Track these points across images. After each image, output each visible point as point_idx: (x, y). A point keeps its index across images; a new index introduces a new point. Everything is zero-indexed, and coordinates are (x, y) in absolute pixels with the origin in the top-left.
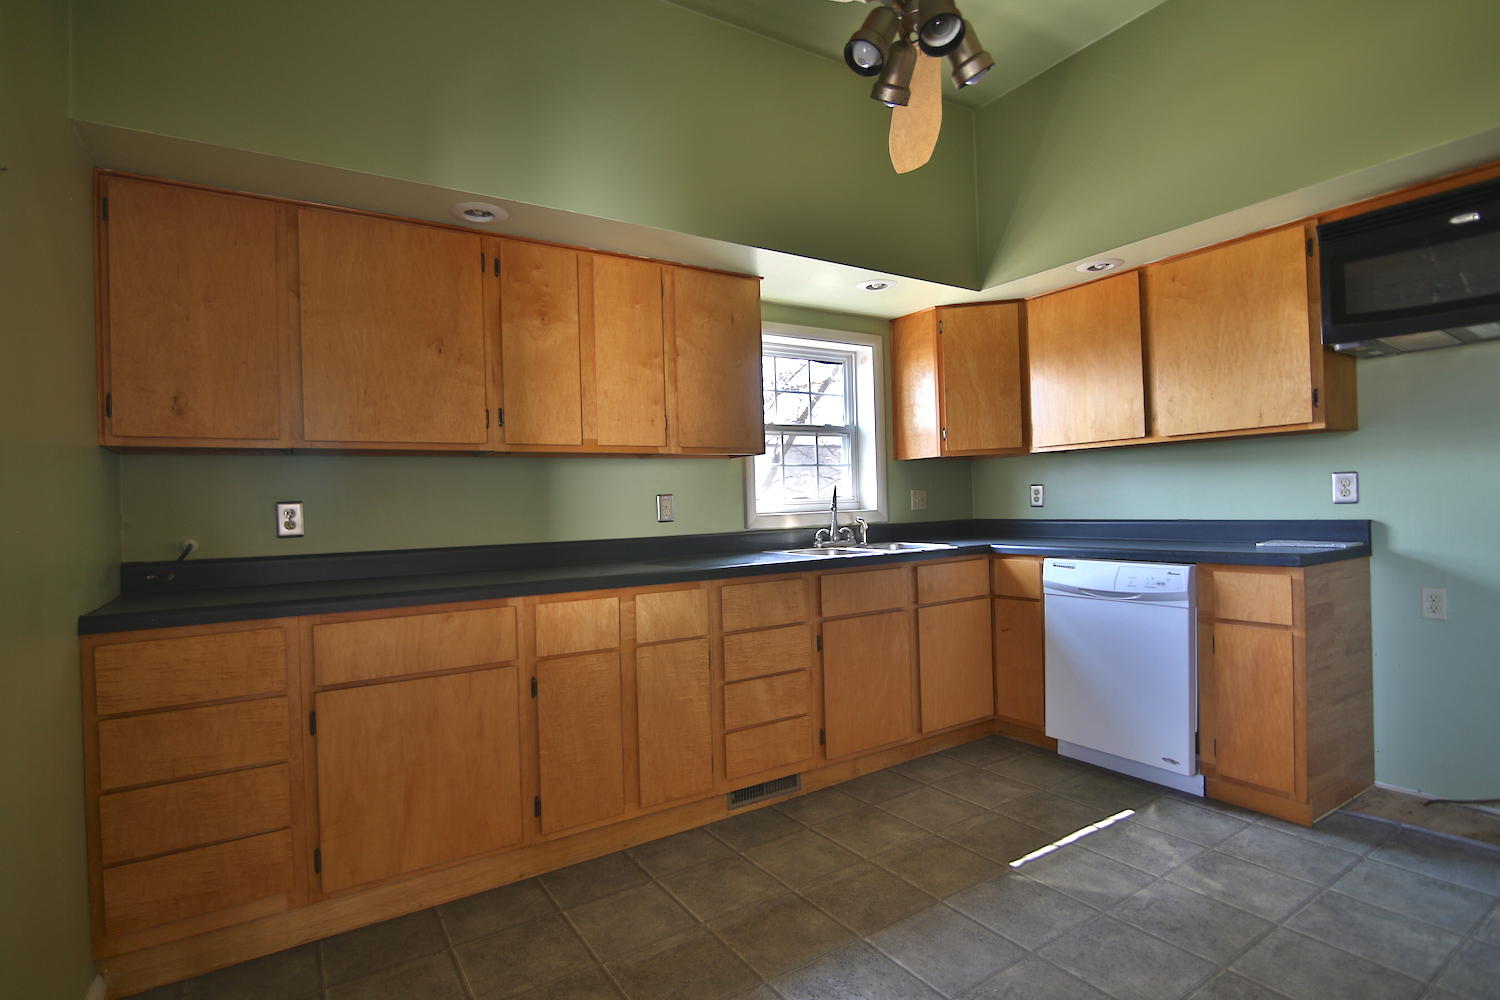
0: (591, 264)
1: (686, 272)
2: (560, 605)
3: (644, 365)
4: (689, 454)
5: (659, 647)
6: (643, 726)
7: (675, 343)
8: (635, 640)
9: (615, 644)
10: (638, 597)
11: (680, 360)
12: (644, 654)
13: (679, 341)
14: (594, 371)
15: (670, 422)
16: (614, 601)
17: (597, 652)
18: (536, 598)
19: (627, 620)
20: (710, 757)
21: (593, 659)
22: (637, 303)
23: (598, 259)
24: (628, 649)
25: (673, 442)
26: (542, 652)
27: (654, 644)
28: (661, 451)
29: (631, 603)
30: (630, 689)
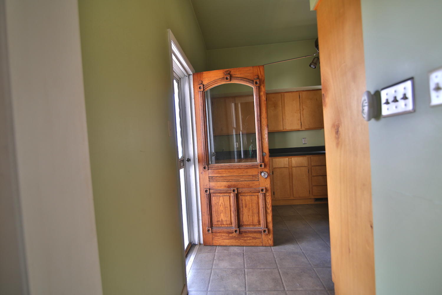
0: (284, 95)
1: (305, 92)
2: (277, 159)
3: (296, 113)
4: (307, 130)
5: (297, 168)
6: (294, 183)
7: (303, 107)
8: (292, 166)
9: (288, 166)
10: (292, 158)
11: (304, 111)
12: (294, 169)
13: (304, 107)
14: (285, 115)
15: (302, 123)
16: (288, 159)
17: (284, 168)
18: (273, 158)
19: (290, 163)
20: (309, 190)
21: (284, 169)
22: (294, 101)
23: (285, 94)
24: (290, 167)
25: (303, 127)
26: (274, 167)
27: (296, 167)
28: (300, 130)
29: (291, 159)
30: (291, 175)
